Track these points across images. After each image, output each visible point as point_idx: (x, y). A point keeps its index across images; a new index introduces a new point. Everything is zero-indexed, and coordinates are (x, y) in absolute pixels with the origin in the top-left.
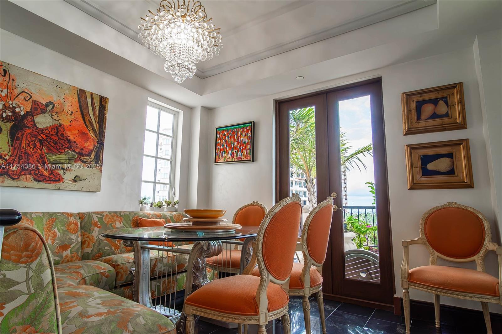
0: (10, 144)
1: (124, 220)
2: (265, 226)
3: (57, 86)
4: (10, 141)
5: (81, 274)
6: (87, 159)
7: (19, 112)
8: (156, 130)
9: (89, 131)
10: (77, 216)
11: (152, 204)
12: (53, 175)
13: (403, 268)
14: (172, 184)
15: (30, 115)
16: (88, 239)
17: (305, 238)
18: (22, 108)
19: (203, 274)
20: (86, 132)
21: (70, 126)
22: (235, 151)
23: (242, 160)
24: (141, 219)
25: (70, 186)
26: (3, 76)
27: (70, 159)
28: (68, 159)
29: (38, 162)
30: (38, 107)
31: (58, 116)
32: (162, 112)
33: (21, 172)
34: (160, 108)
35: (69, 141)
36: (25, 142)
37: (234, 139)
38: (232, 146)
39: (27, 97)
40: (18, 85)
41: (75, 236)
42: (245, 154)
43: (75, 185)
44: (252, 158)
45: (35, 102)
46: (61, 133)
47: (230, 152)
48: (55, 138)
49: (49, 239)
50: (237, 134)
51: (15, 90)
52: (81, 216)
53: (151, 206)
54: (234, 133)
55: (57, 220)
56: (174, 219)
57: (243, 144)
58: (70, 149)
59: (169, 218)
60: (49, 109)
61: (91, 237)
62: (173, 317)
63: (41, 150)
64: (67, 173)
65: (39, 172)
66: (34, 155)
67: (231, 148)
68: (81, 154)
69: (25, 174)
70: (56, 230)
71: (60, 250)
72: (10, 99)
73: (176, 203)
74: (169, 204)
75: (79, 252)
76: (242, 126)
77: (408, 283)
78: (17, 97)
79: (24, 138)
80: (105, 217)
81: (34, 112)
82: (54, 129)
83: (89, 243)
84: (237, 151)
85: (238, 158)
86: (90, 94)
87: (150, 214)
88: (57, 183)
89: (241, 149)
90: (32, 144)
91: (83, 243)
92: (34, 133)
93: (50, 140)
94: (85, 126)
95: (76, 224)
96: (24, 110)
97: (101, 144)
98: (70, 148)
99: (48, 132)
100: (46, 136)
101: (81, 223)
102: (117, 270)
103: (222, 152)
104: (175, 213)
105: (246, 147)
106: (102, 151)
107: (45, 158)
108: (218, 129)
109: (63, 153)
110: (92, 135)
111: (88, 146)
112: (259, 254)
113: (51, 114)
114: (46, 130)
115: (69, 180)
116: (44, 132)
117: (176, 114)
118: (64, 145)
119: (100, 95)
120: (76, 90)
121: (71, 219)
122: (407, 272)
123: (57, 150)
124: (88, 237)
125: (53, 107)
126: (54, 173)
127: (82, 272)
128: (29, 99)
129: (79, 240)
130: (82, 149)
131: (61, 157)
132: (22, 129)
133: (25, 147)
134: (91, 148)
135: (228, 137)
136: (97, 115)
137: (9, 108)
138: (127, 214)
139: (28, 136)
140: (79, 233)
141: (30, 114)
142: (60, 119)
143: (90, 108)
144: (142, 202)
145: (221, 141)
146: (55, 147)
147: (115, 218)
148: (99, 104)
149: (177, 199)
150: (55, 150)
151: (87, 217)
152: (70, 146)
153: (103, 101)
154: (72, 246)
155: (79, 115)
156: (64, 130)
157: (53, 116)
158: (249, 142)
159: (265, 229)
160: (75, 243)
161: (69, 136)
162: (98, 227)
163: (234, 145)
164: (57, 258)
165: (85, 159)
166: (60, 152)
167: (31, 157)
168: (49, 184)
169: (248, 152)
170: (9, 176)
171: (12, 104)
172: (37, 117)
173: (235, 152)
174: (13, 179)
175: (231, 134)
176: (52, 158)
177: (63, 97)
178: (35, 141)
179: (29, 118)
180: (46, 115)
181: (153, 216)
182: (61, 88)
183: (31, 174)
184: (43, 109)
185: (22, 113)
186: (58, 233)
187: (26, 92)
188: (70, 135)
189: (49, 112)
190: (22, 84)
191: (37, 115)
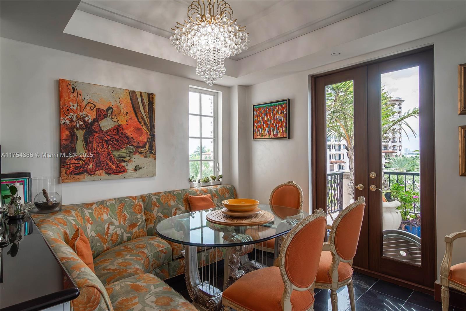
0: (85, 148)
1: (177, 199)
2: (287, 244)
3: (113, 93)
4: (84, 145)
5: (146, 254)
6: (143, 150)
7: (88, 120)
8: (199, 114)
9: (142, 126)
10: (140, 199)
11: (199, 181)
12: (119, 167)
13: (444, 265)
14: (216, 160)
15: (96, 122)
16: (150, 217)
17: (333, 239)
18: (90, 117)
19: (239, 267)
20: (139, 128)
21: (127, 124)
22: (271, 128)
23: (278, 137)
24: (191, 196)
25: (132, 174)
26: (72, 92)
27: (130, 153)
28: (128, 153)
29: (107, 159)
30: (101, 113)
31: (117, 118)
32: (202, 95)
33: (96, 169)
34: (201, 92)
35: (128, 138)
36: (95, 144)
37: (270, 117)
38: (269, 124)
39: (92, 107)
40: (84, 98)
41: (140, 215)
42: (282, 132)
43: (136, 174)
44: (288, 135)
45: (98, 110)
46: (120, 132)
47: (267, 129)
48: (117, 137)
49: (121, 221)
50: (273, 112)
51: (83, 103)
52: (143, 198)
53: (199, 182)
54: (270, 110)
55: (126, 205)
56: (219, 193)
57: (279, 122)
58: (129, 145)
59: (215, 192)
60: (109, 114)
61: (152, 215)
62: (216, 297)
63: (108, 149)
64: (129, 164)
65: (108, 167)
66: (103, 153)
67: (268, 126)
68: (138, 147)
69: (99, 170)
70: (126, 213)
71: (130, 228)
72: (80, 111)
73: (220, 177)
74: (214, 179)
75: (145, 228)
76: (277, 103)
77: (448, 281)
78: (85, 108)
79: (94, 141)
80: (161, 198)
81: (99, 118)
82: (115, 130)
83: (151, 220)
84: (273, 128)
85: (274, 135)
86: (139, 94)
87: (198, 191)
88: (122, 173)
89: (278, 126)
90: (101, 145)
91: (147, 220)
92: (101, 136)
93: (113, 139)
94: (138, 122)
95: (140, 206)
96: (91, 118)
97: (152, 135)
98: (129, 143)
99: (111, 133)
100: (110, 136)
101: (144, 204)
102: (173, 247)
103: (259, 128)
104: (220, 187)
105: (282, 124)
106: (154, 141)
107: (111, 155)
108: (255, 107)
109: (124, 148)
110: (145, 129)
111: (143, 139)
112: (282, 269)
113: (111, 117)
114: (110, 132)
115: (131, 170)
116: (108, 133)
117: (215, 95)
118: (125, 141)
119: (148, 92)
120: (128, 92)
121: (136, 202)
122: (448, 270)
123: (119, 147)
124: (150, 215)
125: (112, 111)
126: (120, 166)
127: (146, 251)
128: (93, 108)
129: (144, 218)
130: (138, 143)
131: (123, 152)
132: (92, 134)
133: (96, 148)
134: (145, 140)
135: (265, 115)
136: (147, 111)
137: (80, 118)
138: (179, 193)
139: (97, 139)
140: (143, 212)
141: (97, 120)
142: (119, 121)
143: (141, 106)
144: (190, 180)
145: (258, 118)
146: (118, 145)
147: (170, 197)
148: (147, 101)
149: (221, 173)
150: (118, 147)
151: (148, 199)
152: (129, 142)
153: (151, 96)
154: (139, 224)
155: (133, 114)
156: (123, 129)
157: (113, 118)
158: (285, 120)
159: (287, 248)
160: (140, 221)
161: (127, 134)
162: (157, 207)
163: (270, 123)
164: (129, 235)
165: (141, 150)
166: (122, 148)
167: (102, 156)
168: (117, 175)
169: (284, 130)
170: (87, 172)
171: (82, 114)
172: (101, 122)
173: (271, 130)
174: (91, 175)
175: (267, 112)
176: (116, 154)
177: (118, 100)
178: (103, 142)
179: (96, 124)
180: (108, 118)
181: (200, 192)
182: (116, 93)
183: (103, 169)
184: (105, 114)
185: (90, 121)
186: (128, 215)
187: (91, 102)
188: (128, 132)
189: (110, 116)
190: (87, 96)
191: (101, 120)
